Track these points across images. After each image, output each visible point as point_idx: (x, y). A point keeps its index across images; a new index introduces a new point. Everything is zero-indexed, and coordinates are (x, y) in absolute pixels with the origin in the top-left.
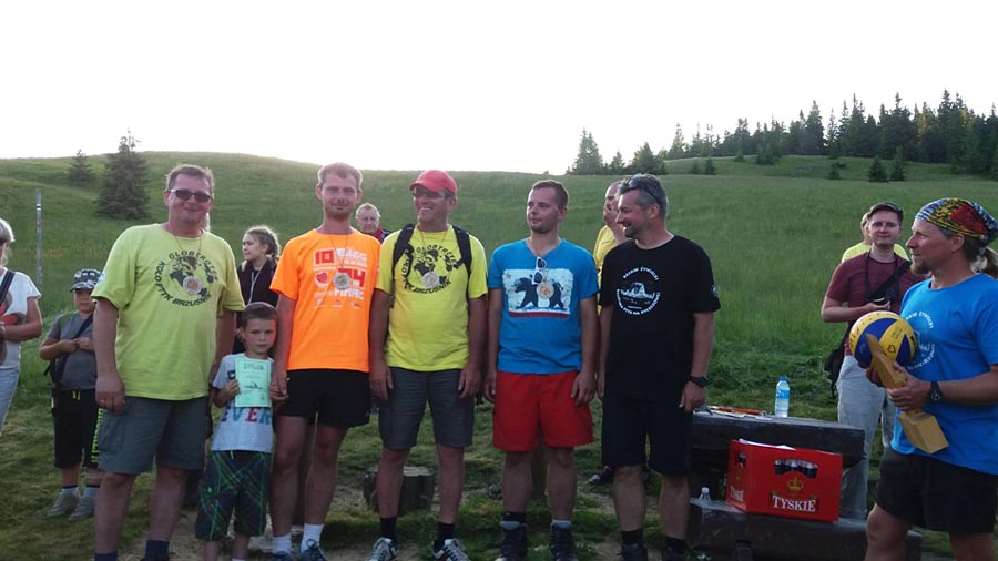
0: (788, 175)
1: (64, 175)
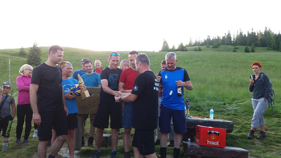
0: (222, 51)
1: (17, 53)
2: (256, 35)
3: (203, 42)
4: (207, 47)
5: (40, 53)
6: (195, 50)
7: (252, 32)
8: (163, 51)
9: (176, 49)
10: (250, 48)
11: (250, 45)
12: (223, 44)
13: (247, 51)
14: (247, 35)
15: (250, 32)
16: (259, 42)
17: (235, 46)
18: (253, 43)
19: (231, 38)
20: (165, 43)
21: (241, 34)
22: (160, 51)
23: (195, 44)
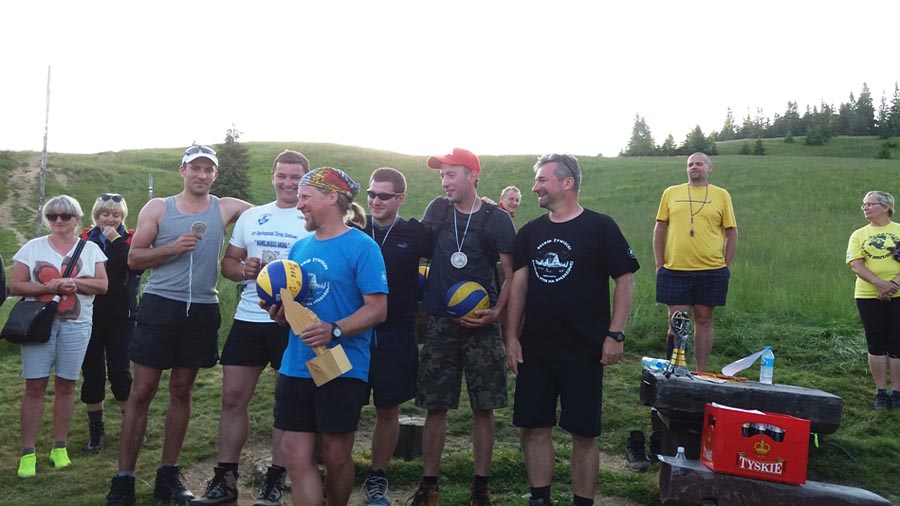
0: (837, 155)
3: (772, 123)
4: (785, 141)
5: (245, 162)
6: (745, 151)
8: (632, 155)
9: (677, 148)
12: (843, 133)
17: (886, 138)
19: (873, 110)
20: (640, 126)
22: (621, 154)
23: (743, 130)
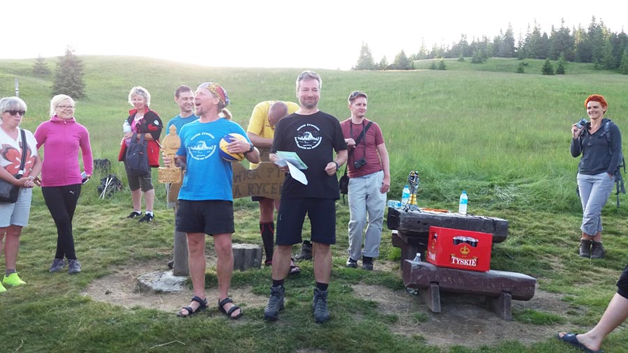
0: (492, 70)
1: (29, 69)
2: (571, 34)
3: (450, 48)
4: (459, 61)
5: (81, 70)
6: (433, 67)
7: (562, 29)
8: (360, 69)
9: (389, 65)
10: (554, 64)
11: (556, 57)
12: (495, 55)
13: (547, 71)
14: (549, 35)
15: (557, 28)
16: (575, 50)
17: (521, 59)
18: (562, 53)
19: (514, 40)
20: (365, 49)
21: (536, 32)
22: (352, 68)
23: (432, 53)
